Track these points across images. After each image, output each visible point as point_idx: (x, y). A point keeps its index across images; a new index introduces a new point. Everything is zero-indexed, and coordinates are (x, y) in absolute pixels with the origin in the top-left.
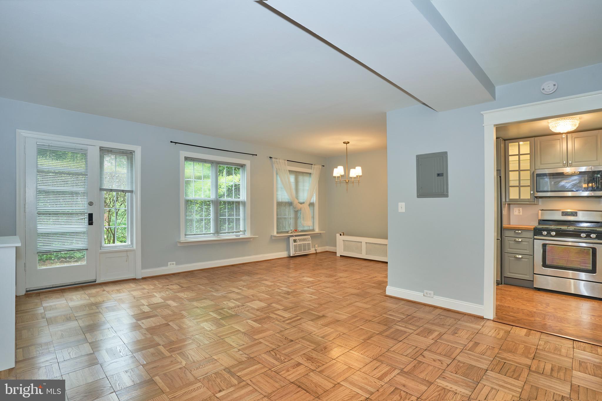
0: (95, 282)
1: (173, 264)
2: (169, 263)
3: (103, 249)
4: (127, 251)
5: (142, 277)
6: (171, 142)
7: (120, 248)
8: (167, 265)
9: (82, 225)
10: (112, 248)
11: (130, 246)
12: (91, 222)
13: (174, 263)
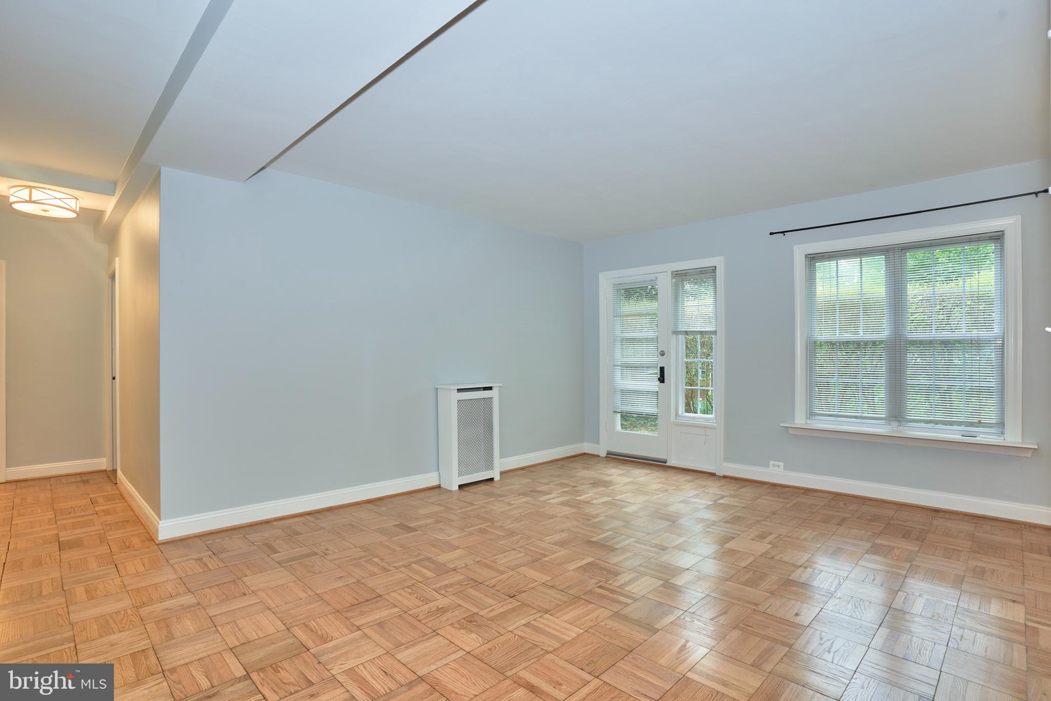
0: (666, 462)
1: (778, 466)
2: (772, 462)
3: (679, 419)
4: (705, 427)
5: (724, 474)
6: (771, 234)
7: (700, 420)
8: (768, 466)
9: (653, 384)
10: (689, 419)
11: (713, 420)
12: (662, 379)
13: (782, 464)
